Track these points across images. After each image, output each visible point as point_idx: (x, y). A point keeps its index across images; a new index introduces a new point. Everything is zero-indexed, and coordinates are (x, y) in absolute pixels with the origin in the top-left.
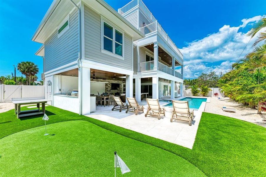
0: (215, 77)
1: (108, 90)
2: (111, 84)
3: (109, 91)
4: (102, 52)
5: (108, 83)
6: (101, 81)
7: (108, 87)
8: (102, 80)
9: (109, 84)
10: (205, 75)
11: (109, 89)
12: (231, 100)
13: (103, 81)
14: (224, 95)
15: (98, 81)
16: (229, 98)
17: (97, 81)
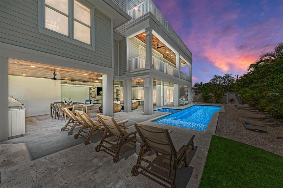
0: (231, 80)
1: (91, 96)
2: (96, 89)
3: (94, 97)
4: (39, 32)
5: (92, 86)
6: (80, 85)
7: (93, 92)
8: (81, 83)
9: (94, 89)
10: (219, 77)
11: (93, 95)
12: (252, 108)
13: (83, 84)
14: (241, 102)
15: (76, 84)
16: (248, 106)
17: (73, 84)
